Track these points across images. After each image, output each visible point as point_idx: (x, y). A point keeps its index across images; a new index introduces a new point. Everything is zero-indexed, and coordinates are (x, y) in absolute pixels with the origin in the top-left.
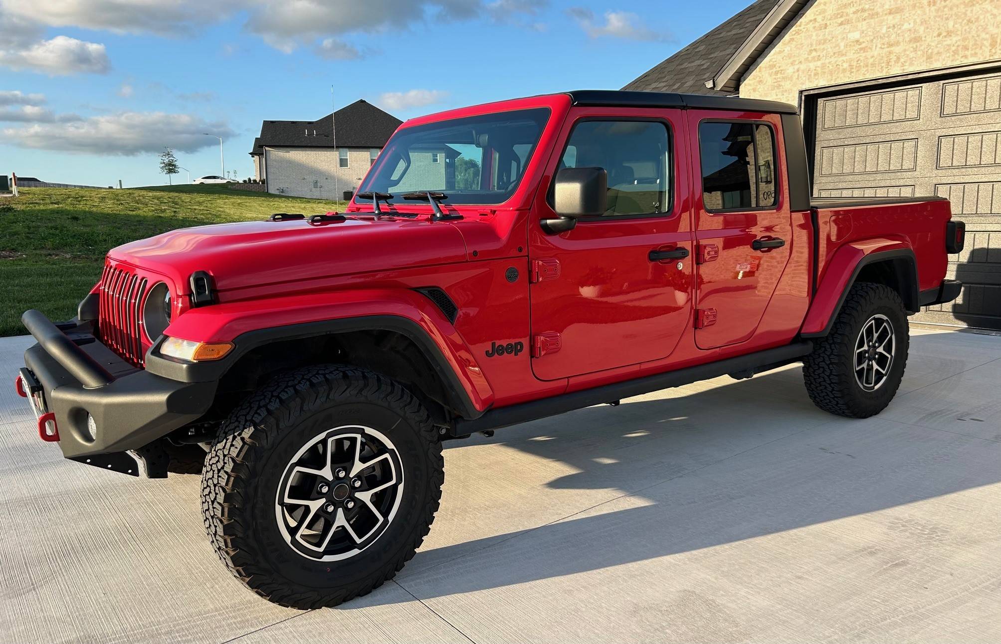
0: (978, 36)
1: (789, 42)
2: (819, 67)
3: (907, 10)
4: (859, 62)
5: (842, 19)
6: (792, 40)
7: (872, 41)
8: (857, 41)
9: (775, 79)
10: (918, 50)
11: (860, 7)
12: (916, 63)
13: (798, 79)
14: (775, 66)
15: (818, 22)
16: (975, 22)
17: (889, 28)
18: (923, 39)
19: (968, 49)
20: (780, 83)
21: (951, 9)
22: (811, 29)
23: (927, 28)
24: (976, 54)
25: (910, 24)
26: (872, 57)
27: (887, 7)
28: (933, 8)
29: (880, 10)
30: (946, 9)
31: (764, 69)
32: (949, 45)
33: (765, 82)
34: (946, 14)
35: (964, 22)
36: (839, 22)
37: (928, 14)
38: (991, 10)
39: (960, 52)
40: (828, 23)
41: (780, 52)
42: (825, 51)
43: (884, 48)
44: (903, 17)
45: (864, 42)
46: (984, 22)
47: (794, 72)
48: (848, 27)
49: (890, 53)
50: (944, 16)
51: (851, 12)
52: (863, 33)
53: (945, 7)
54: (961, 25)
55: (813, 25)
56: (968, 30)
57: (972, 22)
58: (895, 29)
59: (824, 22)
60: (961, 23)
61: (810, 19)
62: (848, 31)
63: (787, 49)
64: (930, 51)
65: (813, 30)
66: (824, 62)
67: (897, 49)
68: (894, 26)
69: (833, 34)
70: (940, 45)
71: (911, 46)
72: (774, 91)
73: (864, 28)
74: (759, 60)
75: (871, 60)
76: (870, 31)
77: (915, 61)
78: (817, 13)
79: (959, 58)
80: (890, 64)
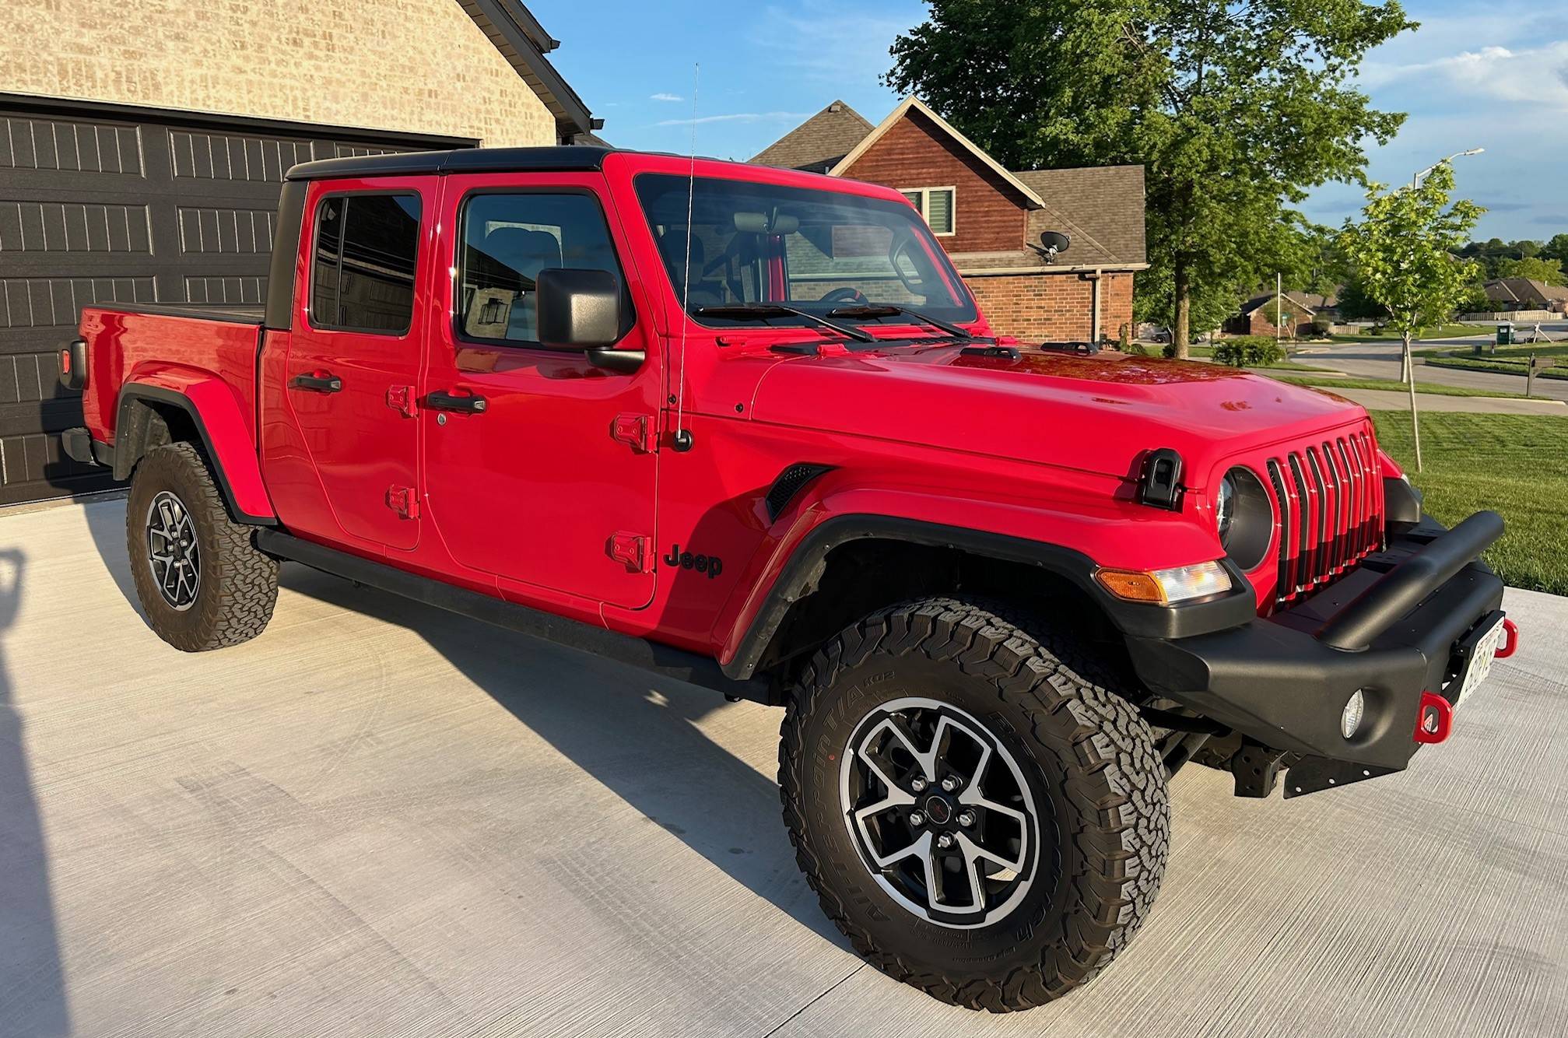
0: (37, 54)
16: (29, 31)
46: (42, 35)
56: (19, 40)
57: (23, 30)
79: (14, 81)
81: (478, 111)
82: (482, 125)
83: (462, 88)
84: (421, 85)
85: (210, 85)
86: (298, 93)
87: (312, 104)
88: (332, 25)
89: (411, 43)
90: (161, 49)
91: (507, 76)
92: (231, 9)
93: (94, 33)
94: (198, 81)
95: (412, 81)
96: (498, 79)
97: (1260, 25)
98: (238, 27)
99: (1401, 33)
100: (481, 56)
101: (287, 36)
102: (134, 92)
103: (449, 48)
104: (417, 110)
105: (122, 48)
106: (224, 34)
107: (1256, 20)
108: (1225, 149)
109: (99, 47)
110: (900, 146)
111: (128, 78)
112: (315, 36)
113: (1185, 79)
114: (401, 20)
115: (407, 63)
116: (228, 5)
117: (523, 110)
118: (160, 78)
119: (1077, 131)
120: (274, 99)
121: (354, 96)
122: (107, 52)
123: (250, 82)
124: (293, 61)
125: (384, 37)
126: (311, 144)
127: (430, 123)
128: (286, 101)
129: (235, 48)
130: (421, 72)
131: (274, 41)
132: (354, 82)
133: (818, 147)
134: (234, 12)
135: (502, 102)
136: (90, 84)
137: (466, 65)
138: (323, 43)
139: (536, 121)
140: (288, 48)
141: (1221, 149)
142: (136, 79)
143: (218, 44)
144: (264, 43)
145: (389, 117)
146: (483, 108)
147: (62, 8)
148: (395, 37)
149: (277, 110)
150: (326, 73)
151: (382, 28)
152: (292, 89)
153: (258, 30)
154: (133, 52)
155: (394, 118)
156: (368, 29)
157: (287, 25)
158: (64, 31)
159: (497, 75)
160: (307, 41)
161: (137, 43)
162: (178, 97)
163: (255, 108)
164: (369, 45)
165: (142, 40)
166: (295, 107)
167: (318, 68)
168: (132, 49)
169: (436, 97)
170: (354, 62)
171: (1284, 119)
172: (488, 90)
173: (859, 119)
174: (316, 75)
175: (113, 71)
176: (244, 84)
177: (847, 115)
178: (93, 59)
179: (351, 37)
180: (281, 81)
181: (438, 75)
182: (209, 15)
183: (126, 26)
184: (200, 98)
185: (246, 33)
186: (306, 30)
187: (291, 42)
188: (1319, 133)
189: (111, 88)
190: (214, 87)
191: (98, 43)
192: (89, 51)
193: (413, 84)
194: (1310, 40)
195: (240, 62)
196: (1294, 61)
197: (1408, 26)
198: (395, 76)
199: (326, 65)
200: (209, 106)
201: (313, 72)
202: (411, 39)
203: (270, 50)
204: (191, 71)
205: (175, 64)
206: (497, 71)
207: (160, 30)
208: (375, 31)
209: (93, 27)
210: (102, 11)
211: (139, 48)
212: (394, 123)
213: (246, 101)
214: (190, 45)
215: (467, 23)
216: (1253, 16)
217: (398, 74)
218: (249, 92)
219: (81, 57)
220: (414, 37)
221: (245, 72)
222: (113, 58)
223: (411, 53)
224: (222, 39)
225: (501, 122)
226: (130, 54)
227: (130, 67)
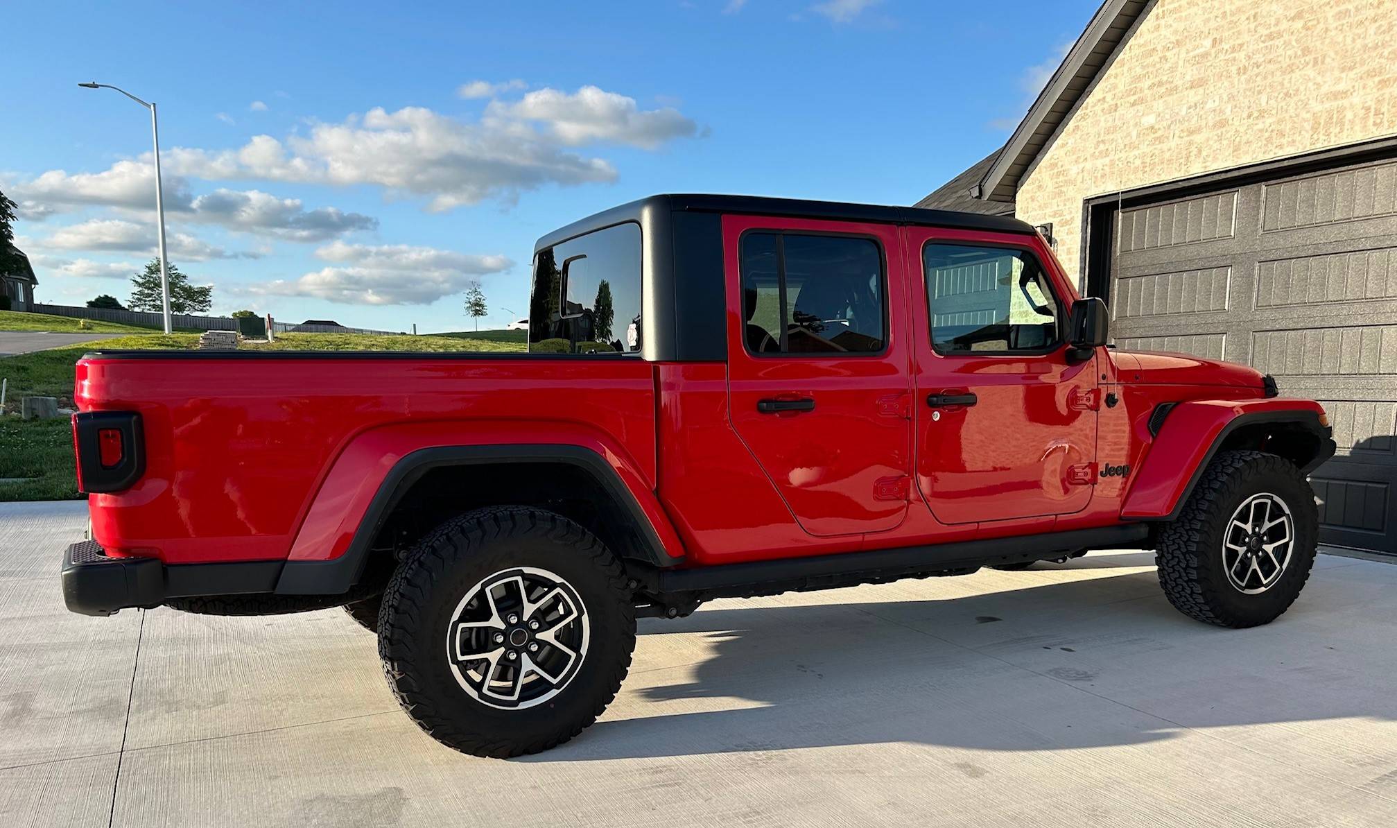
0: (1297, 116)
1: (1074, 130)
2: (1106, 165)
3: (1212, 81)
4: (1154, 157)
5: (1135, 97)
6: (1077, 127)
7: (1169, 127)
8: (1152, 128)
9: (1057, 183)
10: (1223, 138)
11: (1158, 79)
12: (1220, 157)
13: (1082, 182)
14: (1056, 165)
15: (1108, 102)
16: (1294, 95)
17: (1190, 108)
18: (1230, 122)
19: (1284, 135)
20: (1063, 189)
21: (1265, 78)
22: (1100, 113)
23: (1236, 106)
24: (1294, 141)
25: (1214, 101)
26: (1169, 150)
27: (1188, 78)
28: (1243, 78)
29: (1180, 83)
30: (1259, 79)
31: (1045, 170)
32: (1261, 131)
33: (1045, 187)
34: (1258, 86)
35: (1280, 96)
36: (1132, 101)
37: (1236, 87)
38: (1314, 77)
39: (1274, 140)
40: (1119, 105)
41: (1063, 145)
42: (1114, 143)
43: (1182, 137)
44: (1207, 92)
45: (1159, 129)
46: (1305, 95)
47: (1078, 173)
48: (1141, 107)
49: (1190, 143)
50: (1257, 89)
51: (1146, 87)
52: (1159, 116)
53: (1257, 75)
54: (1276, 101)
55: (1102, 106)
56: (1285, 107)
57: (1290, 96)
58: (1198, 110)
59: (1113, 102)
60: (1277, 97)
61: (1098, 98)
62: (1141, 114)
63: (1071, 141)
64: (1238, 139)
65: (1102, 114)
66: (1112, 159)
67: (1198, 138)
68: (1196, 105)
69: (1125, 118)
70: (1250, 130)
71: (1215, 133)
72: (1055, 201)
73: (1161, 109)
74: (1039, 157)
75: (1167, 156)
76: (1167, 113)
77: (1220, 155)
78: (1107, 90)
79: (1273, 148)
80: (1190, 159)
93: (1352, 74)
105: (1377, 79)
109: (1354, 87)
136: (1338, 129)
147: (1328, 60)
158: (1325, 82)
178: (1346, 102)
183: (1386, 54)
189: (1357, 128)
192: (1345, 94)
209: (1351, 69)
219: (1335, 104)
227: (1380, 98)
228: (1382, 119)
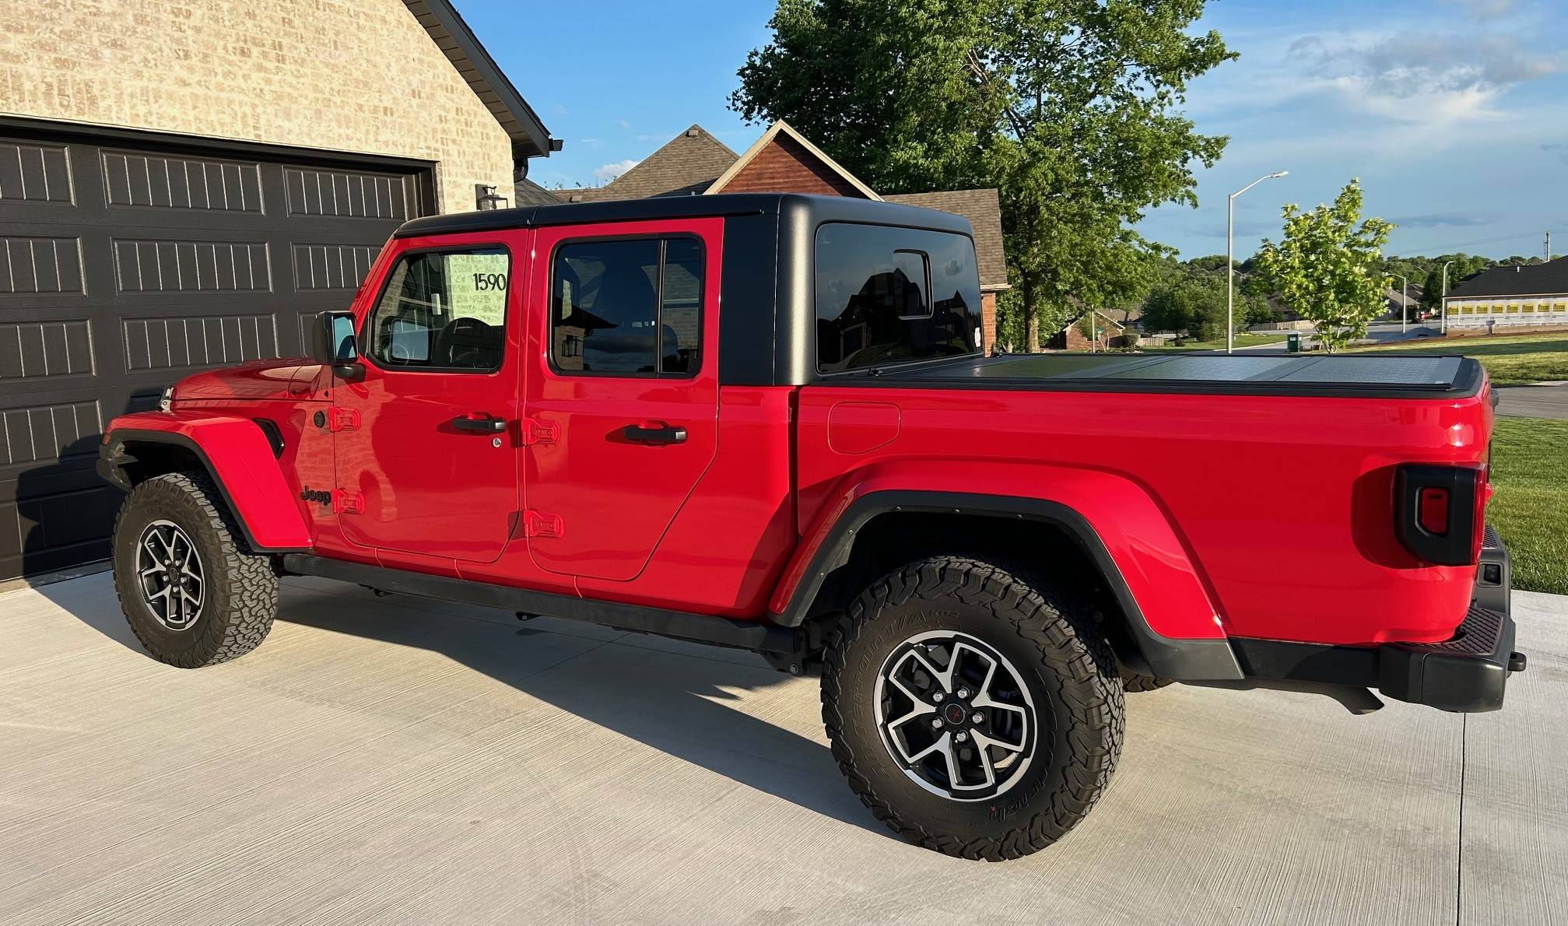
81: (435, 131)
82: (439, 146)
83: (418, 106)
84: (376, 102)
85: (152, 100)
86: (247, 109)
87: (263, 122)
88: (282, 33)
89: (365, 56)
90: (97, 58)
91: (463, 92)
92: (173, 12)
93: (20, 37)
94: (138, 95)
95: (366, 96)
96: (454, 96)
97: (1091, 55)
98: (181, 34)
99: (1222, 63)
100: (436, 71)
101: (234, 45)
102: (67, 107)
103: (403, 61)
104: (373, 129)
105: (53, 56)
106: (166, 42)
107: (1088, 50)
108: (1067, 173)
109: (26, 54)
110: (770, 171)
111: (59, 90)
112: (264, 45)
113: (1025, 106)
114: (353, 29)
115: (362, 78)
116: (169, 8)
117: (480, 130)
118: (95, 91)
119: (926, 156)
120: (222, 116)
121: (307, 112)
122: (35, 59)
123: (195, 96)
124: (240, 73)
125: (336, 48)
126: (258, 167)
127: (386, 144)
128: (235, 118)
129: (178, 58)
130: (376, 86)
131: (220, 50)
132: (306, 98)
133: (679, 172)
134: (177, 16)
135: (458, 121)
136: (17, 97)
137: (422, 81)
138: (272, 54)
139: (492, 141)
140: (236, 58)
141: (1064, 173)
142: (69, 91)
143: (159, 53)
144: (210, 52)
145: (344, 136)
146: (439, 127)
148: (348, 48)
149: (225, 128)
150: (276, 87)
151: (334, 38)
152: (241, 104)
153: (203, 37)
154: (66, 60)
155: (349, 138)
156: (319, 38)
157: (234, 32)
159: (452, 92)
160: (255, 51)
161: (69, 51)
162: (117, 113)
163: (201, 125)
164: (321, 57)
165: (76, 46)
166: (245, 125)
167: (268, 82)
168: (63, 57)
169: (392, 115)
170: (306, 75)
171: (1120, 144)
172: (443, 107)
173: (718, 144)
174: (266, 88)
175: (43, 82)
176: (188, 99)
177: (706, 140)
178: (20, 68)
179: (302, 47)
180: (229, 94)
181: (393, 91)
182: (148, 19)
183: (57, 30)
184: (141, 113)
185: (190, 41)
186: (254, 38)
187: (238, 51)
188: (1154, 156)
189: (41, 102)
190: (156, 102)
191: (26, 50)
192: (16, 59)
193: (368, 101)
194: (1140, 70)
195: (184, 74)
196: (1126, 89)
197: (1229, 56)
198: (349, 91)
199: (277, 78)
200: (151, 123)
201: (263, 85)
202: (364, 52)
203: (216, 61)
204: (131, 83)
205: (112, 75)
206: (452, 86)
207: (95, 36)
208: (327, 41)
209: (19, 30)
210: (30, 12)
211: (72, 56)
212: (350, 143)
213: (191, 118)
214: (129, 54)
215: (420, 34)
216: (1085, 46)
217: (352, 89)
218: (195, 108)
220: (367, 49)
221: (189, 84)
222: (42, 67)
223: (365, 65)
224: (164, 47)
225: (458, 142)
226: (61, 63)
227: (62, 78)
228: (69, 102)
